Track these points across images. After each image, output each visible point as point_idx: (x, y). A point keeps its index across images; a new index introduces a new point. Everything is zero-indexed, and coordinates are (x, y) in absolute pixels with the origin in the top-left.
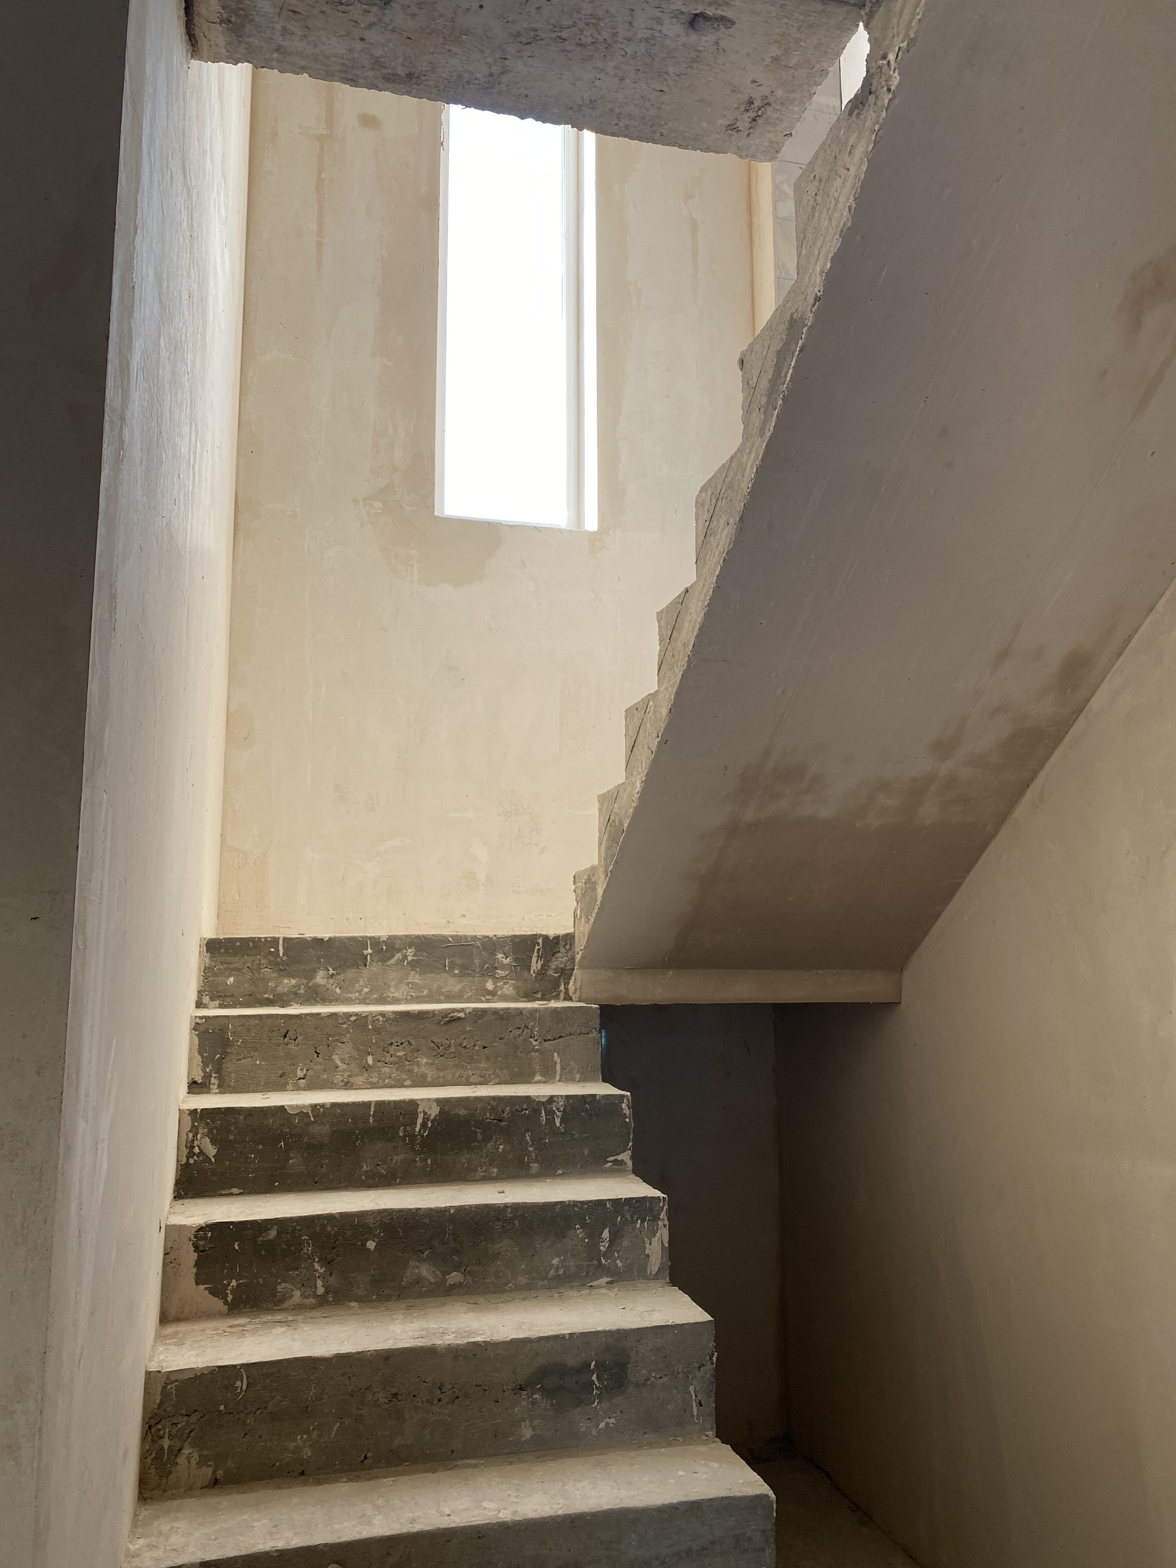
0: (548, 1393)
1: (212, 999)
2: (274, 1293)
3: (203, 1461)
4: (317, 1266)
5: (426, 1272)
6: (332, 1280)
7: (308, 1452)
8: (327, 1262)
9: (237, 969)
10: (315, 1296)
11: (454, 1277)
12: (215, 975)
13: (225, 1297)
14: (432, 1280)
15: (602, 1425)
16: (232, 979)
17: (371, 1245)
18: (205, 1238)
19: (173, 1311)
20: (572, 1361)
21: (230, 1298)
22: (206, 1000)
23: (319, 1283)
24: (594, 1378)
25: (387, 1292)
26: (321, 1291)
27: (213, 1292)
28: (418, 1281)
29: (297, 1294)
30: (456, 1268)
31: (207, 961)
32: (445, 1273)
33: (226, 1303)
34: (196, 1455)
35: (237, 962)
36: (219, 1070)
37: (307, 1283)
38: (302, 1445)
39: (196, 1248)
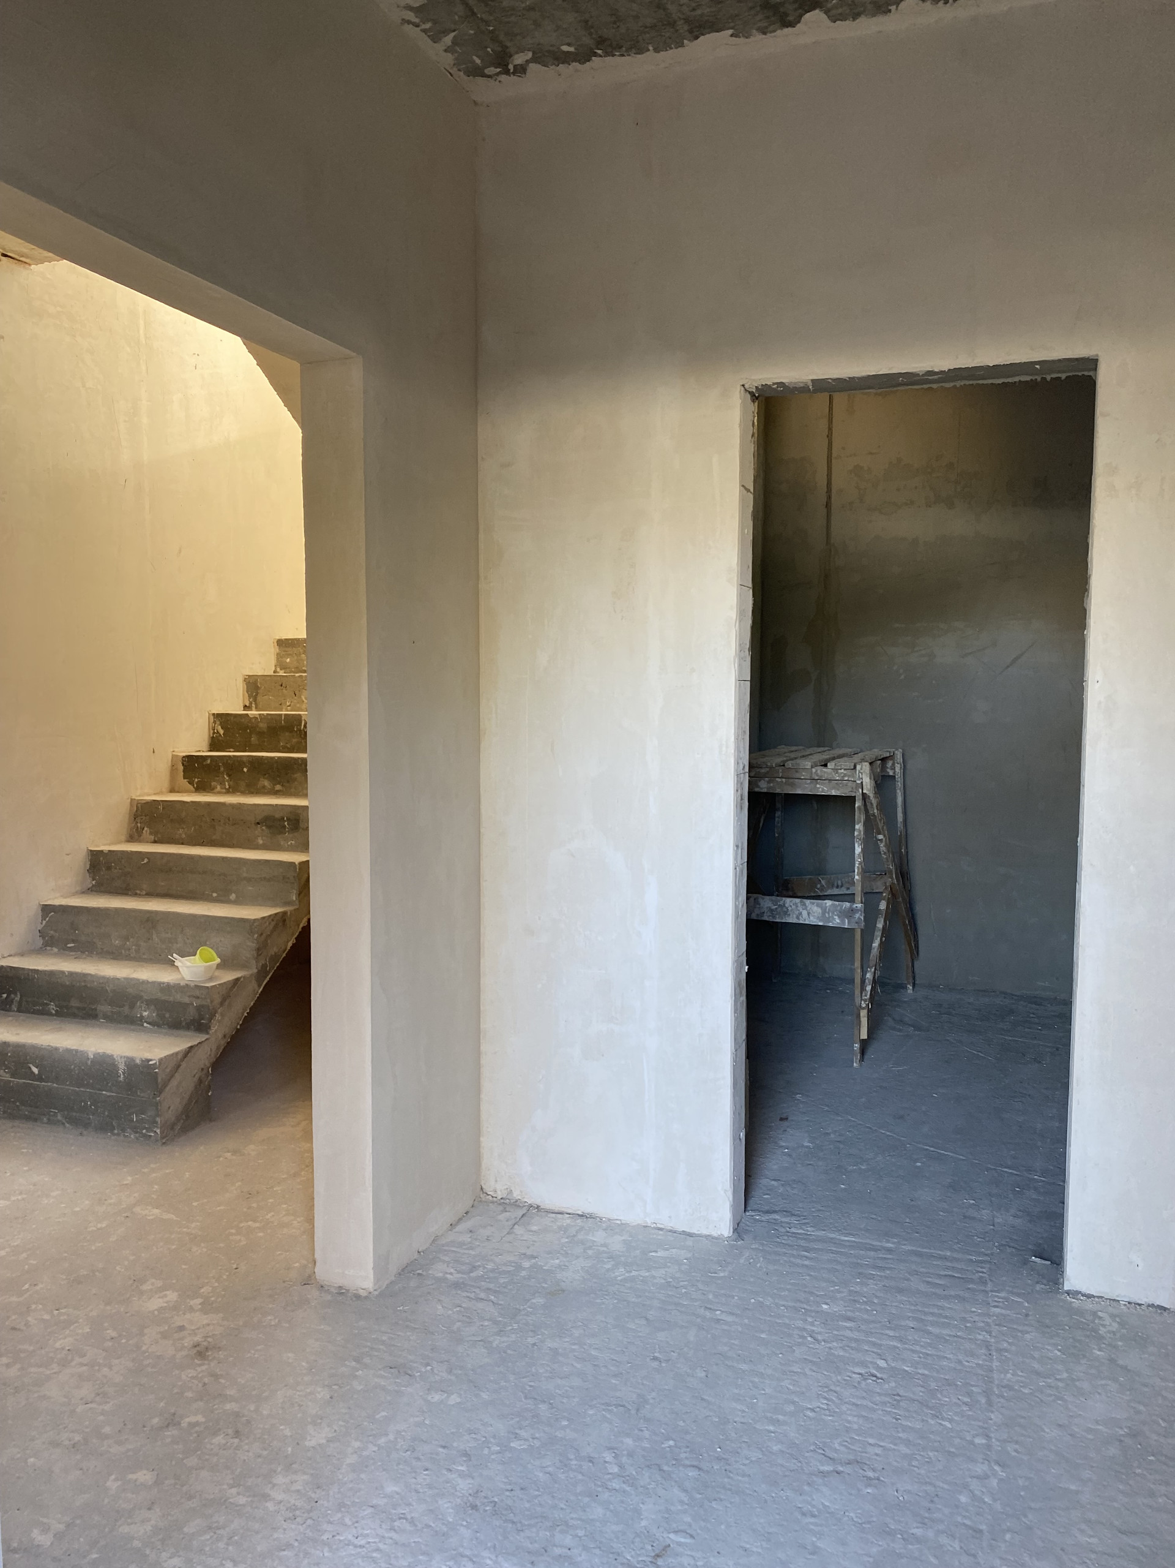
0: (269, 827)
1: (281, 670)
2: (211, 785)
3: (151, 833)
4: (225, 776)
5: (266, 783)
6: (231, 783)
7: (184, 836)
8: (229, 776)
9: (290, 655)
10: (226, 789)
11: (278, 787)
12: (281, 657)
13: (193, 786)
14: (269, 787)
15: (289, 843)
16: (288, 660)
17: (245, 770)
18: (185, 761)
19: (176, 789)
20: (277, 816)
21: (195, 785)
22: (278, 670)
23: (227, 783)
24: (286, 823)
25: (252, 790)
26: (227, 787)
27: (189, 783)
28: (264, 787)
29: (219, 787)
30: (279, 783)
31: (278, 650)
32: (275, 785)
33: (194, 787)
34: (148, 831)
35: (290, 650)
36: (255, 700)
37: (222, 783)
38: (181, 833)
39: (183, 764)
